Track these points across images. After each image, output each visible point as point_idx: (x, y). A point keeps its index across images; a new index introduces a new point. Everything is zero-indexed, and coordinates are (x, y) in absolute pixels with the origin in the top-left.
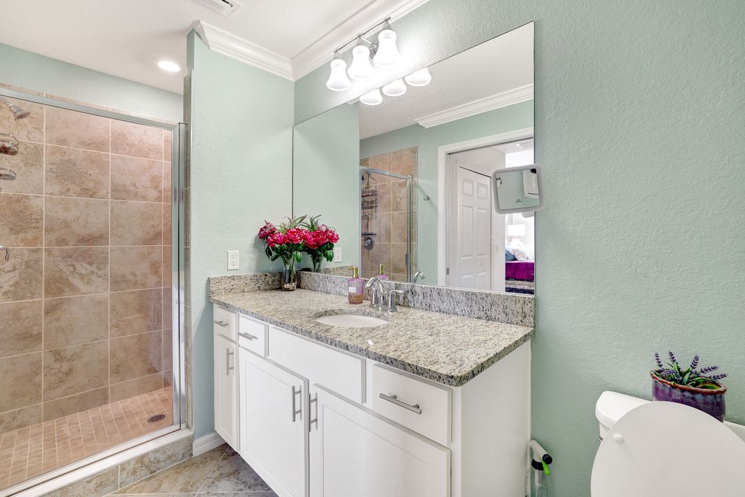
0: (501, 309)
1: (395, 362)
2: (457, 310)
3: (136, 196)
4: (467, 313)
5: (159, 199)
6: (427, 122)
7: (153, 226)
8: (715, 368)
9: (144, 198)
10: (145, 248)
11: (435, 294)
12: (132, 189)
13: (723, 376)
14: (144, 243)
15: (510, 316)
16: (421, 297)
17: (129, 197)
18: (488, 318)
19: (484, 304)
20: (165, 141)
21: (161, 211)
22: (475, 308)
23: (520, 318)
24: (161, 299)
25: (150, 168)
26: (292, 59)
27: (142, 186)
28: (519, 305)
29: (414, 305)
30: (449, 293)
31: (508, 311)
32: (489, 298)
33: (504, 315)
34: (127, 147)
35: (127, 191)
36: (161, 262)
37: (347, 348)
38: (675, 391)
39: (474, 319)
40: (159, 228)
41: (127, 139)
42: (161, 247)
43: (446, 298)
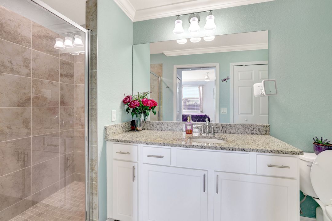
0: (258, 130)
1: (273, 151)
2: (239, 132)
3: (12, 70)
4: (243, 133)
5: (28, 75)
6: (168, 54)
7: (25, 94)
8: (327, 140)
9: (18, 73)
10: (19, 109)
11: (228, 127)
12: (9, 65)
13: (329, 141)
14: (18, 106)
15: (261, 132)
16: (221, 128)
17: (6, 71)
18: (252, 134)
19: (251, 128)
20: (33, 36)
21: (31, 83)
22: (247, 130)
23: (265, 132)
24: (30, 145)
25: (23, 52)
26: (137, 10)
27: (17, 64)
28: (265, 128)
29: (217, 132)
30: (235, 125)
31: (260, 130)
32: (253, 126)
33: (259, 132)
34: (4, 34)
35: (5, 67)
36: (30, 118)
37: (244, 150)
38: (326, 147)
39: (246, 135)
40: (29, 95)
41: (4, 27)
42: (30, 108)
43: (233, 128)
